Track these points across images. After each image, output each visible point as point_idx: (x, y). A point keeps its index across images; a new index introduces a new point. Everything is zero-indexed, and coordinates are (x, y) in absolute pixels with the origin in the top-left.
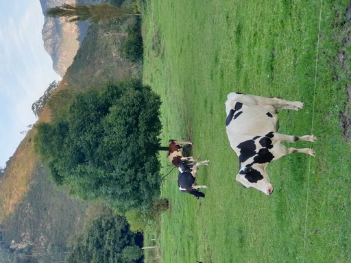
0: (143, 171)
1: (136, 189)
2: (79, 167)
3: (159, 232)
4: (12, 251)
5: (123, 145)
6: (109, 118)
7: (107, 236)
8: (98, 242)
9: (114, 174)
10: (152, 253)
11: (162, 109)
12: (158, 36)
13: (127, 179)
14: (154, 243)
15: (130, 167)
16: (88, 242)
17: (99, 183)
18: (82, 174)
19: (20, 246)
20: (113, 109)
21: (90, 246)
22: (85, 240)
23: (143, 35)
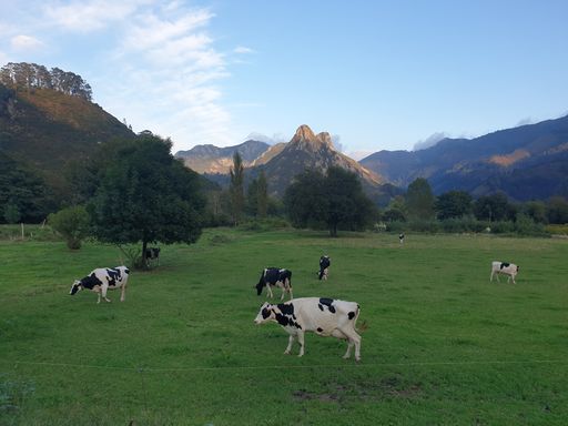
0: (131, 228)
1: (114, 222)
2: (135, 173)
3: (40, 240)
4: (6, 100)
5: (155, 211)
6: (178, 200)
7: (24, 190)
8: (19, 181)
9: (130, 202)
10: (16, 233)
11: (184, 245)
12: (227, 241)
13: (125, 213)
14: (27, 235)
15: (136, 218)
16: (20, 171)
17: (122, 190)
18: (130, 175)
19: (10, 108)
20: (187, 204)
21: (15, 174)
22: (23, 168)
23: (220, 228)
